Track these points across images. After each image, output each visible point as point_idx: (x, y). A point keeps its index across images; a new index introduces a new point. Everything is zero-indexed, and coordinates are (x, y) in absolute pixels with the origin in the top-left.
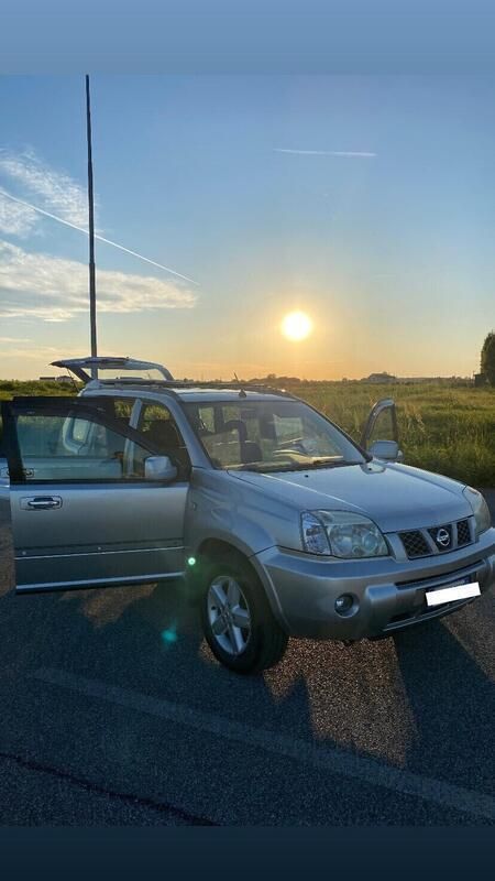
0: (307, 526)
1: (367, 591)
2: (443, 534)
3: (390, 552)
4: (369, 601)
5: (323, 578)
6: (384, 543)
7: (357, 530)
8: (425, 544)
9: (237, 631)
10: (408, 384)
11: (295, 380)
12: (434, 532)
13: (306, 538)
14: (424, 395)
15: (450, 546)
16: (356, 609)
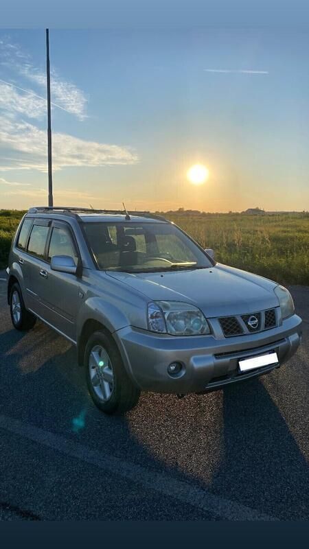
0: (151, 311)
1: (192, 360)
2: (253, 319)
3: (211, 332)
4: (192, 367)
5: (160, 350)
6: (207, 326)
7: (188, 316)
8: (239, 326)
9: (106, 385)
10: (273, 215)
11: (197, 212)
12: (246, 318)
13: (151, 320)
14: (281, 223)
15: (258, 329)
16: (183, 373)
